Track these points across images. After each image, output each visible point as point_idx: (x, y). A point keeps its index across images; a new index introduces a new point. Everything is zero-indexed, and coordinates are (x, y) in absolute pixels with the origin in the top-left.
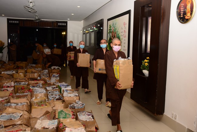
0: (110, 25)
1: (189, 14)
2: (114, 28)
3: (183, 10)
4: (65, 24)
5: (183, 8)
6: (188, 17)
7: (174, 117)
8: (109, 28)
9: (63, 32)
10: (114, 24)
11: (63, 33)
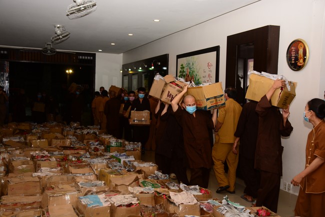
0: (182, 65)
1: (301, 61)
2: (189, 70)
3: (294, 55)
4: (92, 58)
5: (294, 53)
6: (301, 63)
7: (287, 188)
8: (179, 69)
9: (69, 69)
10: (189, 64)
11: (67, 71)
